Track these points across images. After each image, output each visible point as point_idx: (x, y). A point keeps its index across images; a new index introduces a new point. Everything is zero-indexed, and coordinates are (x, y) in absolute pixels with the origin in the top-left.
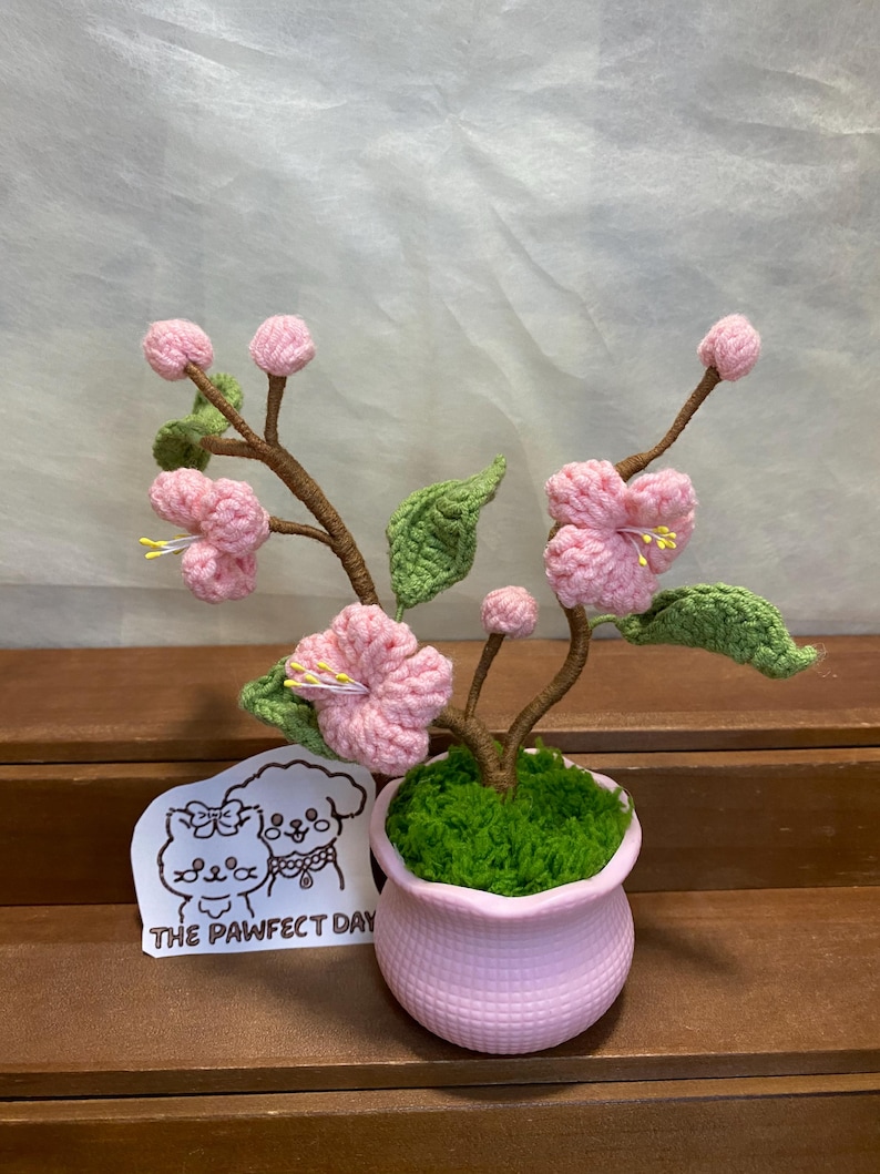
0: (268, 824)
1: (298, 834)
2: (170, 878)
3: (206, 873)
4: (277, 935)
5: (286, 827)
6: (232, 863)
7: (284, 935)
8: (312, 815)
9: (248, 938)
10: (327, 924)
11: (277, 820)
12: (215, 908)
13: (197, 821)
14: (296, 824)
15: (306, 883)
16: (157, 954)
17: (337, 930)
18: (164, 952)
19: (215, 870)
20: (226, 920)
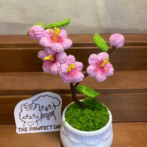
0: (41, 108)
1: (47, 109)
2: (22, 118)
3: (29, 117)
4: (43, 129)
5: (44, 108)
6: (34, 115)
7: (44, 129)
8: (49, 106)
9: (37, 130)
10: (53, 127)
11: (43, 107)
12: (31, 124)
13: (27, 107)
14: (46, 108)
15: (48, 119)
16: (19, 133)
17: (54, 128)
18: (21, 133)
19: (31, 117)
20: (33, 126)
